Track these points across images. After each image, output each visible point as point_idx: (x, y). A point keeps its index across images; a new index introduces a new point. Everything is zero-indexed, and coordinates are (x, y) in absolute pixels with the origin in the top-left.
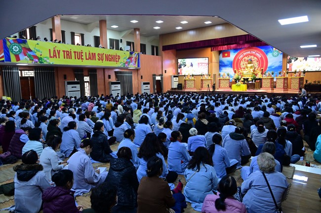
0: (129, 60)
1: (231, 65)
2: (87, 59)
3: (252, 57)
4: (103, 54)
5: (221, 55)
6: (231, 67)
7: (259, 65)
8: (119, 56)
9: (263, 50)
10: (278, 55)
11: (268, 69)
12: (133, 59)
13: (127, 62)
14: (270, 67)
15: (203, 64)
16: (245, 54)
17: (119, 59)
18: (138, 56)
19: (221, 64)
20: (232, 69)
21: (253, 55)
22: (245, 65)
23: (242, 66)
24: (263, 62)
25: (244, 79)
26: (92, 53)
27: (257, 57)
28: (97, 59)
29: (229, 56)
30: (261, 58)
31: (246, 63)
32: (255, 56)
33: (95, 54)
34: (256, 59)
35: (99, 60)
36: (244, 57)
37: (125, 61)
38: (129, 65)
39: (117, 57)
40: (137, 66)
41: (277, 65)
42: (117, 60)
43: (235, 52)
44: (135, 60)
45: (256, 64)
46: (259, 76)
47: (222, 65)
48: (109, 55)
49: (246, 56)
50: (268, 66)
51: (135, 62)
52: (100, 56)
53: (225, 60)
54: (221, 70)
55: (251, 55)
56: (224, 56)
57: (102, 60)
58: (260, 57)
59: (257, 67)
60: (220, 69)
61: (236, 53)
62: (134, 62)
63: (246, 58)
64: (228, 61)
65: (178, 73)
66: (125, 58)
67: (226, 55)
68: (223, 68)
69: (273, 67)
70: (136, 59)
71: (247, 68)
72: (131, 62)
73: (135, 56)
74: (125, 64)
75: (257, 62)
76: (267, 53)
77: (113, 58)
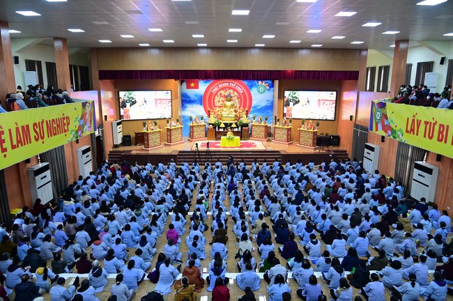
0: (82, 122)
1: (201, 100)
2: (13, 147)
3: (231, 91)
4: (42, 122)
5: (185, 85)
6: (201, 104)
7: (240, 103)
8: (68, 118)
9: (245, 83)
10: (264, 91)
11: (252, 109)
12: (87, 116)
13: (79, 128)
14: (255, 107)
15: (164, 101)
16: (220, 86)
17: (68, 124)
18: (93, 107)
19: (184, 98)
20: (202, 107)
21: (232, 89)
22: (221, 102)
23: (217, 104)
24: (246, 100)
25: (225, 124)
26: (23, 127)
27: (238, 92)
28: (33, 139)
29: (196, 87)
30: (244, 93)
31: (223, 99)
32: (235, 90)
33: (28, 126)
34: (237, 94)
35: (37, 140)
36: (220, 90)
37: (77, 124)
38: (82, 132)
39: (65, 121)
40: (93, 131)
41: (263, 104)
42: (66, 127)
43: (205, 82)
44: (89, 119)
45: (236, 101)
46: (244, 120)
47: (186, 100)
48: (53, 120)
49: (222, 89)
50: (253, 105)
51: (91, 121)
52: (38, 130)
53: (192, 93)
54: (186, 107)
55: (230, 88)
56: (189, 87)
57: (42, 138)
58: (242, 92)
59: (238, 106)
60: (183, 106)
61: (208, 84)
63: (222, 92)
64: (196, 95)
65: (121, 117)
66: (77, 118)
67: (192, 85)
68: (188, 105)
69: (258, 108)
70: (91, 115)
71: (225, 106)
72: (85, 124)
73: (90, 109)
74: (77, 132)
75: (238, 99)
76: (251, 87)
77: (58, 126)
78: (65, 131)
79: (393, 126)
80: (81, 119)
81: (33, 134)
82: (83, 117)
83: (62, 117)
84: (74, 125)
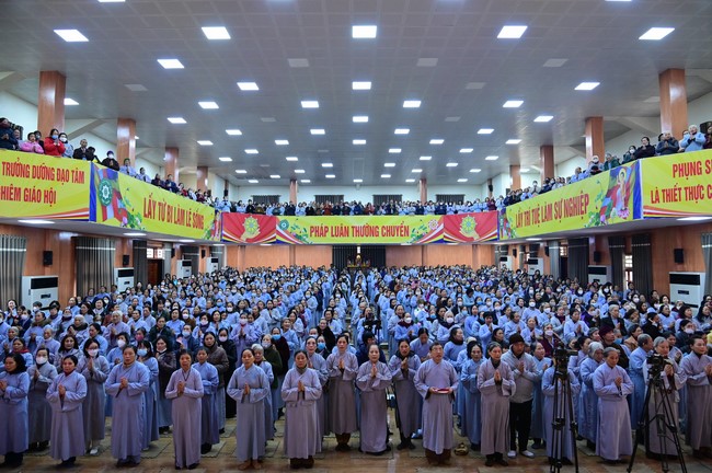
0: (609, 201)
2: (543, 221)
4: (562, 201)
8: (587, 196)
12: (618, 191)
13: (603, 209)
17: (587, 204)
18: (633, 174)
28: (554, 216)
35: (557, 218)
37: (600, 204)
38: (608, 217)
39: (583, 200)
40: (630, 218)
42: (583, 209)
44: (623, 196)
48: (571, 199)
51: (626, 200)
52: (558, 209)
57: (561, 217)
62: (621, 205)
66: (599, 196)
70: (628, 190)
72: (614, 206)
73: (626, 178)
74: (598, 215)
77: (575, 206)
78: (582, 213)
79: (129, 209)
80: (607, 196)
82: (611, 193)
83: (579, 194)
84: (594, 206)
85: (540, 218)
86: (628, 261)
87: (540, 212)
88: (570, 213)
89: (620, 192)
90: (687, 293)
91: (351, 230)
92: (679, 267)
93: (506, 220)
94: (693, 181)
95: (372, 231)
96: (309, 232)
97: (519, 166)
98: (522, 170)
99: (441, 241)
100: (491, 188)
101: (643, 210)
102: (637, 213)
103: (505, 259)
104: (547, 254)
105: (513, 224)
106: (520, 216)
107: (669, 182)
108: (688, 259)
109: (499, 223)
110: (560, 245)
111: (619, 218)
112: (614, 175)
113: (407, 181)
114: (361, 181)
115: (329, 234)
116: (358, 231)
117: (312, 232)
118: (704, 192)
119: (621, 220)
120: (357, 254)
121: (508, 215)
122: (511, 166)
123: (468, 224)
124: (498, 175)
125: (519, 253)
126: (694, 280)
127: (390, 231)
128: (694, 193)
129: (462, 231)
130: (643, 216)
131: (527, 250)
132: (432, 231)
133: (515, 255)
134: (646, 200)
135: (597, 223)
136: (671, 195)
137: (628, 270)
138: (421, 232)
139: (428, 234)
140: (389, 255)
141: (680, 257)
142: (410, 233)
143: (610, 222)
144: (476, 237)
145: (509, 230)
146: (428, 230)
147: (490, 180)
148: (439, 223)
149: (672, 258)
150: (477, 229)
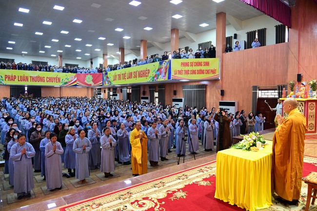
0: (158, 73)
4: (137, 71)
8: (149, 70)
12: (162, 70)
13: (156, 76)
17: (149, 73)
18: (169, 64)
33: (132, 72)
37: (154, 74)
38: (157, 78)
39: (147, 72)
40: (166, 79)
44: (164, 71)
48: (141, 71)
51: (165, 73)
52: (135, 74)
57: (136, 77)
62: (163, 74)
66: (154, 71)
70: (166, 69)
72: (160, 75)
73: (165, 65)
74: (154, 78)
77: (143, 73)
78: (146, 76)
80: (158, 71)
81: (133, 75)
82: (159, 70)
83: (145, 69)
84: (152, 74)
85: (126, 77)
86: (156, 95)
87: (126, 75)
88: (140, 76)
89: (163, 70)
90: (178, 105)
91: (29, 78)
92: (175, 96)
93: (108, 78)
94: (187, 68)
95: (41, 79)
96: (4, 78)
97: (107, 55)
98: (108, 57)
99: (76, 85)
100: (92, 63)
101: (172, 77)
102: (169, 78)
103: (100, 94)
104: (121, 92)
105: (111, 79)
106: (115, 76)
107: (180, 68)
108: (177, 94)
109: (103, 78)
110: (127, 88)
111: (162, 79)
112: (161, 64)
113: (52, 55)
114: (27, 53)
115: (16, 80)
116: (33, 79)
117: (6, 78)
118: (189, 72)
119: (163, 80)
120: (25, 91)
121: (109, 75)
122: (103, 54)
123: (89, 78)
124: (96, 57)
125: (107, 91)
126: (180, 100)
127: (50, 80)
128: (187, 72)
129: (86, 81)
130: (171, 78)
131: (111, 90)
132: (72, 80)
133: (105, 92)
134: (172, 73)
135: (153, 80)
136: (180, 72)
137: (156, 97)
138: (66, 81)
139: (70, 82)
140: (43, 92)
141: (175, 93)
142: (61, 81)
143: (158, 80)
144: (93, 84)
145: (110, 82)
146: (70, 80)
147: (91, 59)
148: (75, 77)
149: (172, 93)
150: (93, 81)
